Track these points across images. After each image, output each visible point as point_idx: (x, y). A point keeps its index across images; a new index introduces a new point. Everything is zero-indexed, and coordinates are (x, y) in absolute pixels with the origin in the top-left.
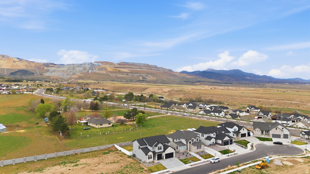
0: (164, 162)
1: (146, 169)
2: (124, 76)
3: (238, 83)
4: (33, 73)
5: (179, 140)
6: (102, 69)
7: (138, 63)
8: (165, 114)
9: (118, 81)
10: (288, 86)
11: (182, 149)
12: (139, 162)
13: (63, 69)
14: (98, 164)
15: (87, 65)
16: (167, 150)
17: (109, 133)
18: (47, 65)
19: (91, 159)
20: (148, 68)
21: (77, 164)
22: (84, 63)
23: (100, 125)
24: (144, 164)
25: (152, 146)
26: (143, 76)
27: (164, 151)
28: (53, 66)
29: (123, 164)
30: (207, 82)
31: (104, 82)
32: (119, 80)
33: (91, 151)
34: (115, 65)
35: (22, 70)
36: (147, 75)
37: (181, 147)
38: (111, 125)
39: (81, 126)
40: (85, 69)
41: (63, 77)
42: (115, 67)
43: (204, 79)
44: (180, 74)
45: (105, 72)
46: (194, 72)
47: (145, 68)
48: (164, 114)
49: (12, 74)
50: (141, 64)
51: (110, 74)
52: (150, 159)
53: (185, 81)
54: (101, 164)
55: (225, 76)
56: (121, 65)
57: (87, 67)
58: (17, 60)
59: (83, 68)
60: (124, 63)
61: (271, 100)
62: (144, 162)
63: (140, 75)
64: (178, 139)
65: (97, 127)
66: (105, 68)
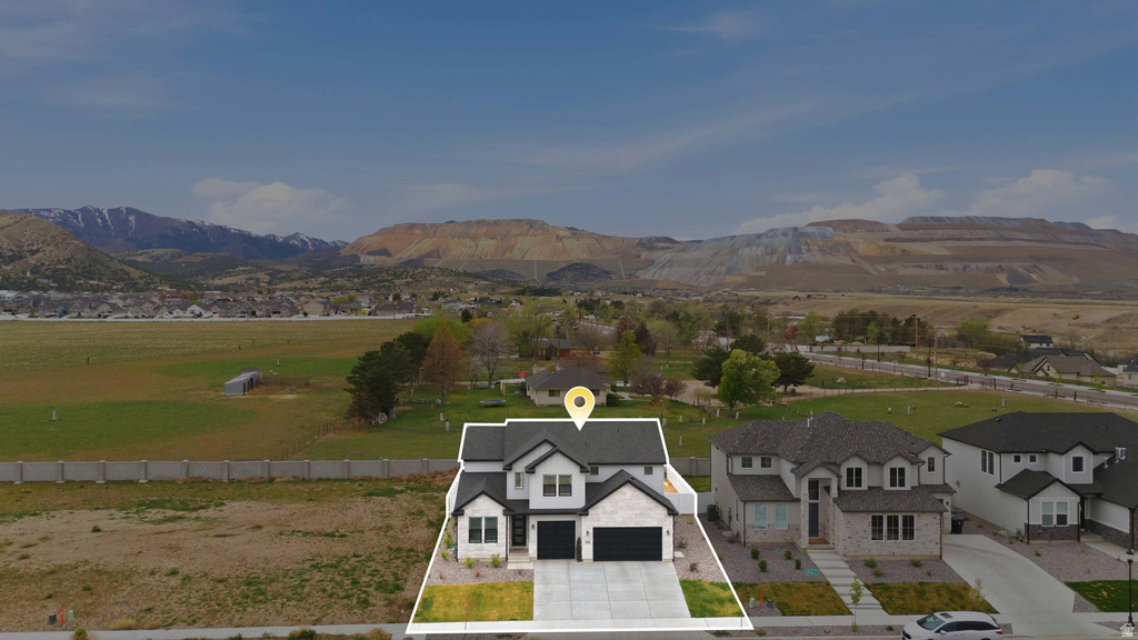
2: (924, 272)
4: (606, 272)
5: (763, 465)
6: (834, 249)
7: (994, 219)
9: (898, 293)
13: (695, 255)
15: (780, 237)
16: (607, 506)
18: (650, 244)
20: (1040, 236)
22: (771, 231)
26: (1014, 270)
27: (588, 510)
28: (668, 248)
31: (834, 295)
32: (902, 289)
34: (887, 231)
35: (577, 264)
36: (1035, 267)
37: (753, 508)
40: (773, 253)
41: (693, 283)
42: (888, 240)
45: (847, 261)
47: (1026, 237)
49: (552, 276)
51: (865, 265)
52: (484, 545)
56: (915, 229)
57: (781, 243)
58: (567, 233)
59: (766, 248)
60: (926, 219)
63: (1000, 267)
66: (848, 244)
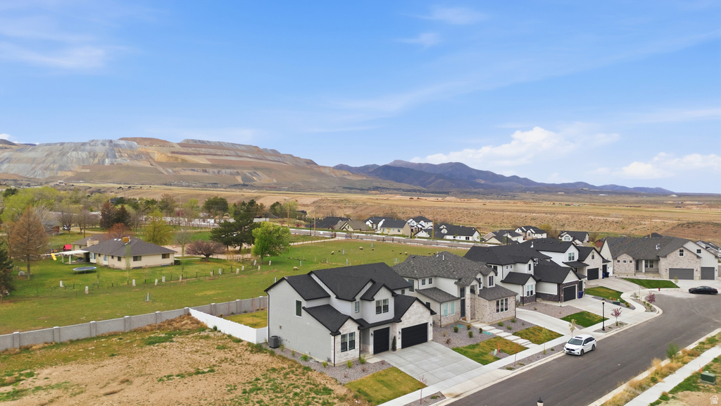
0: (402, 361)
1: (341, 391)
2: (195, 173)
3: (461, 193)
5: (430, 283)
6: (138, 156)
7: (233, 144)
8: (329, 238)
9: (182, 186)
10: (565, 198)
11: (448, 312)
12: (303, 363)
13: (32, 155)
14: (123, 382)
15: (100, 146)
16: (407, 314)
17: (163, 280)
19: (92, 366)
20: (256, 156)
21: (17, 388)
22: (93, 141)
23: (132, 259)
24: (328, 374)
25: (353, 300)
26: (245, 175)
27: (397, 319)
28: (6, 148)
29: (238, 376)
30: (395, 189)
31: (145, 187)
32: (184, 184)
33: (94, 335)
34: (172, 147)
36: (255, 173)
37: (443, 306)
38: (170, 260)
39: (66, 267)
40: (95, 156)
41: (32, 176)
42: (173, 153)
43: (386, 184)
44: (333, 172)
45: (148, 165)
46: (365, 166)
47: (250, 156)
48: (326, 238)
50: (239, 145)
51: (161, 169)
52: (349, 352)
53: (345, 188)
54: (137, 381)
55: (433, 178)
56: (189, 147)
57: (100, 150)
59: (90, 153)
60: (195, 141)
61: (559, 217)
62: (325, 365)
63: (237, 172)
64: (427, 281)
65: (122, 264)
66: (148, 154)
